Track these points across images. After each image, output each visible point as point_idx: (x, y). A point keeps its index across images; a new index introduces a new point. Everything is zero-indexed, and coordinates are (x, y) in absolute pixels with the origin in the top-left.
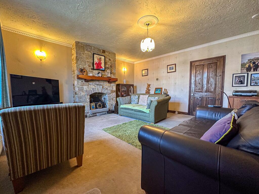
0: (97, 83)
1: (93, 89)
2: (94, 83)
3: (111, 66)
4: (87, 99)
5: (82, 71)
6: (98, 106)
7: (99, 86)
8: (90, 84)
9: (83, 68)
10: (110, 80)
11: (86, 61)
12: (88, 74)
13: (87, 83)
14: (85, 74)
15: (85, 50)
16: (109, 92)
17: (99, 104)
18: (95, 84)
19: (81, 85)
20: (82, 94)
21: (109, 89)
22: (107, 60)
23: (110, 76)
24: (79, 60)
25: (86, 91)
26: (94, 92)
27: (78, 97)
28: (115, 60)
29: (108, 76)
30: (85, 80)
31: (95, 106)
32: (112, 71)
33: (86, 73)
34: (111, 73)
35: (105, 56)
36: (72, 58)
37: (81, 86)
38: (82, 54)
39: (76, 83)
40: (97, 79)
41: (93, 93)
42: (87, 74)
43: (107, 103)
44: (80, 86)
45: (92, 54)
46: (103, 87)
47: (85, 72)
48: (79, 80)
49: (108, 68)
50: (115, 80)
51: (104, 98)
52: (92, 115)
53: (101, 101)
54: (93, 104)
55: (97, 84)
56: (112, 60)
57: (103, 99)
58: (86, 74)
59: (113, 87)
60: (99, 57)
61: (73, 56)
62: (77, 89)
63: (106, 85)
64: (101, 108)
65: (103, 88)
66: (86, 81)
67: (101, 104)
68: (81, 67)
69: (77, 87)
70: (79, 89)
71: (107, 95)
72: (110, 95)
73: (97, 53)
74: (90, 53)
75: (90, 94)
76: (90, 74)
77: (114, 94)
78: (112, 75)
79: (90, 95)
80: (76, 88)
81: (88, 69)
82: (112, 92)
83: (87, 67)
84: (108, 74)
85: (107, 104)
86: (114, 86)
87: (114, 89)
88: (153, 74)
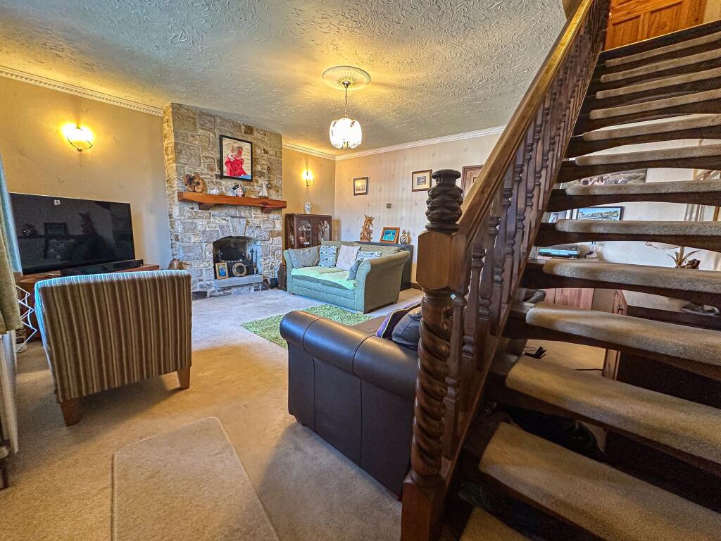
0: (233, 211)
1: (221, 227)
2: (225, 211)
3: (269, 169)
4: (207, 253)
5: (190, 181)
6: (234, 271)
7: (237, 220)
8: (213, 216)
9: (194, 173)
10: (266, 206)
11: (201, 156)
12: (207, 190)
13: (206, 213)
14: (200, 190)
15: (198, 125)
16: (266, 235)
17: (237, 265)
18: (226, 214)
19: (189, 218)
20: (193, 239)
21: (265, 227)
22: (258, 151)
23: (267, 195)
24: (183, 152)
25: (204, 232)
26: (223, 234)
27: (184, 247)
28: (279, 153)
29: (260, 194)
30: (200, 204)
31: (226, 271)
32: (272, 183)
33: (201, 186)
34: (269, 187)
35: (251, 143)
36: (165, 146)
37: (190, 221)
38: (189, 136)
39: (176, 211)
40: (230, 203)
41: (221, 237)
42: (205, 189)
43: (258, 263)
44: (187, 221)
45: (218, 137)
46: (248, 222)
47: (198, 184)
48: (185, 206)
49: (262, 174)
50: (280, 206)
51: (252, 251)
52: (219, 291)
53: (244, 258)
54: (223, 265)
55: (232, 215)
56: (271, 152)
57: (248, 252)
58: (203, 190)
59: (277, 222)
60: (236, 145)
61: (166, 141)
62: (179, 228)
63: (256, 216)
64: (244, 274)
65: (247, 225)
66: (202, 206)
67: (243, 265)
68: (189, 170)
69: (179, 222)
70: (184, 228)
71: (259, 242)
72: (266, 242)
73: (230, 133)
74: (212, 135)
75: (215, 240)
76: (212, 189)
77: (279, 241)
78: (273, 192)
79: (214, 243)
80: (176, 224)
81: (208, 176)
82: (273, 234)
83: (205, 172)
84: (261, 189)
85: (258, 265)
86: (278, 219)
87: (279, 226)
88: (380, 190)
